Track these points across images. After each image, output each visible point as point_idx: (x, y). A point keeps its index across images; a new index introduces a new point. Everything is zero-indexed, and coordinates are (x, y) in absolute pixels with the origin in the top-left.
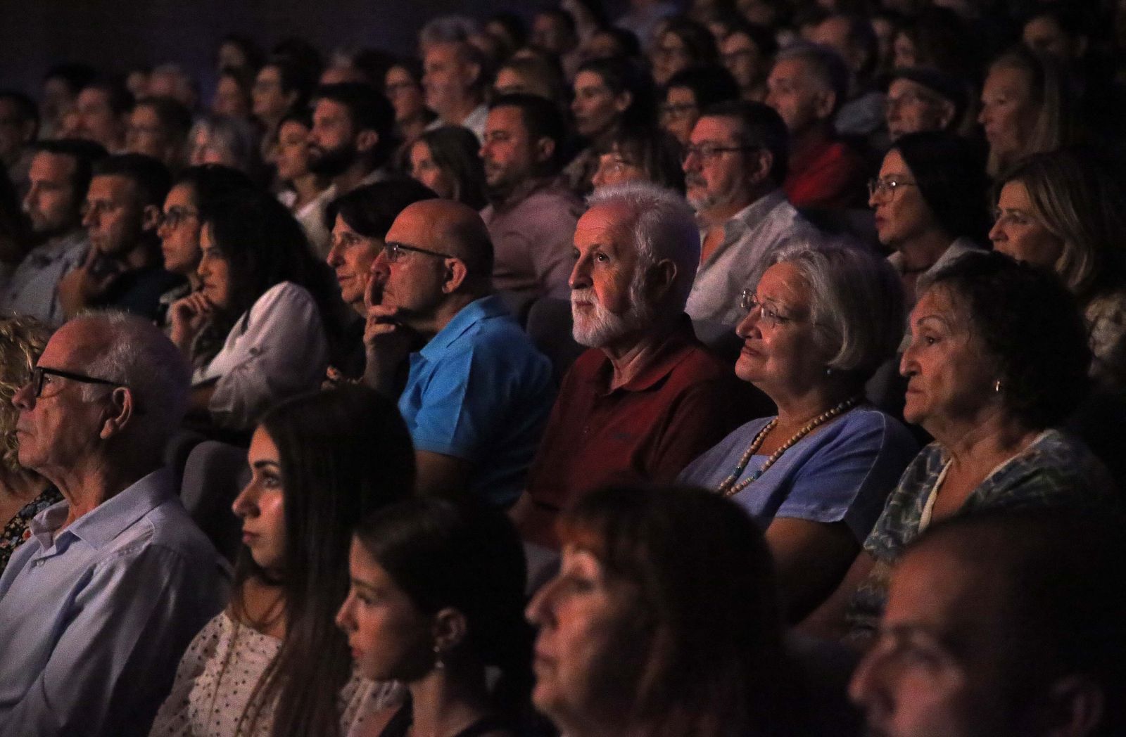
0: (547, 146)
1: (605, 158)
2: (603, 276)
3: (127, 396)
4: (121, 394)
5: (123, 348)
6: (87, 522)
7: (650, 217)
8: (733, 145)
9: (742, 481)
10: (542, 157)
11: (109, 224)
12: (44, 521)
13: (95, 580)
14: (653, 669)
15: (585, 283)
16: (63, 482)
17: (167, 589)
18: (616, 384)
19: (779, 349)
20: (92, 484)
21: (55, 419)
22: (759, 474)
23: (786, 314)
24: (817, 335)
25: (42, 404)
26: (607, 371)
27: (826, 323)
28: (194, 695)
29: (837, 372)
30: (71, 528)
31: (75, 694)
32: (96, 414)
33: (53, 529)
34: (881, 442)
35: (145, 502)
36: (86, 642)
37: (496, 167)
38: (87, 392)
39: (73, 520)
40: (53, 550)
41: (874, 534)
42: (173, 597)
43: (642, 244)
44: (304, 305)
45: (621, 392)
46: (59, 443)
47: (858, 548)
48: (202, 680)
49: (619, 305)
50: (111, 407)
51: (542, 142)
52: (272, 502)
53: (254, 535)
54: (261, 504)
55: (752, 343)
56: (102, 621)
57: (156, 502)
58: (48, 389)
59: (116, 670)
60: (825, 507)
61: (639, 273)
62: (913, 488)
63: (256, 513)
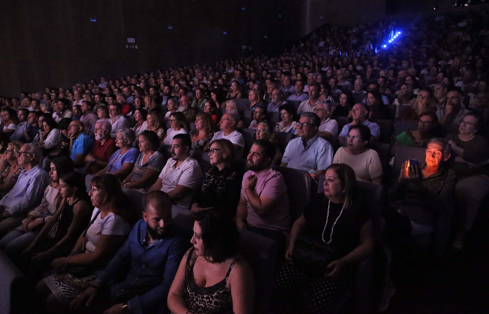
0: (90, 107)
1: (99, 110)
2: (99, 131)
3: (34, 155)
4: (33, 155)
5: (32, 148)
6: (29, 172)
7: (104, 124)
8: (116, 109)
9: (118, 158)
10: (89, 108)
11: (31, 120)
12: (23, 172)
13: (31, 180)
14: (105, 199)
15: (96, 132)
16: (25, 166)
17: (42, 180)
18: (102, 145)
19: (121, 143)
20: (30, 166)
21: (24, 159)
22: (120, 157)
23: (121, 138)
24: (125, 140)
25: (21, 157)
26: (100, 143)
27: (126, 139)
28: (47, 196)
29: (128, 144)
30: (27, 173)
31: (31, 195)
32: (29, 158)
33: (24, 172)
34: (136, 152)
35: (37, 169)
36: (32, 188)
37: (83, 110)
38: (28, 155)
39: (27, 171)
40: (25, 176)
41: (136, 163)
42: (43, 182)
43: (103, 127)
44: (57, 131)
45: (102, 146)
46: (24, 162)
47: (134, 165)
48: (47, 194)
49: (101, 135)
50: (32, 156)
51: (89, 106)
52: (55, 172)
53: (53, 177)
54: (53, 173)
55: (117, 142)
56: (33, 186)
57: (39, 168)
58: (22, 154)
59: (37, 192)
60: (130, 161)
61: (103, 131)
62: (140, 158)
63: (53, 174)
